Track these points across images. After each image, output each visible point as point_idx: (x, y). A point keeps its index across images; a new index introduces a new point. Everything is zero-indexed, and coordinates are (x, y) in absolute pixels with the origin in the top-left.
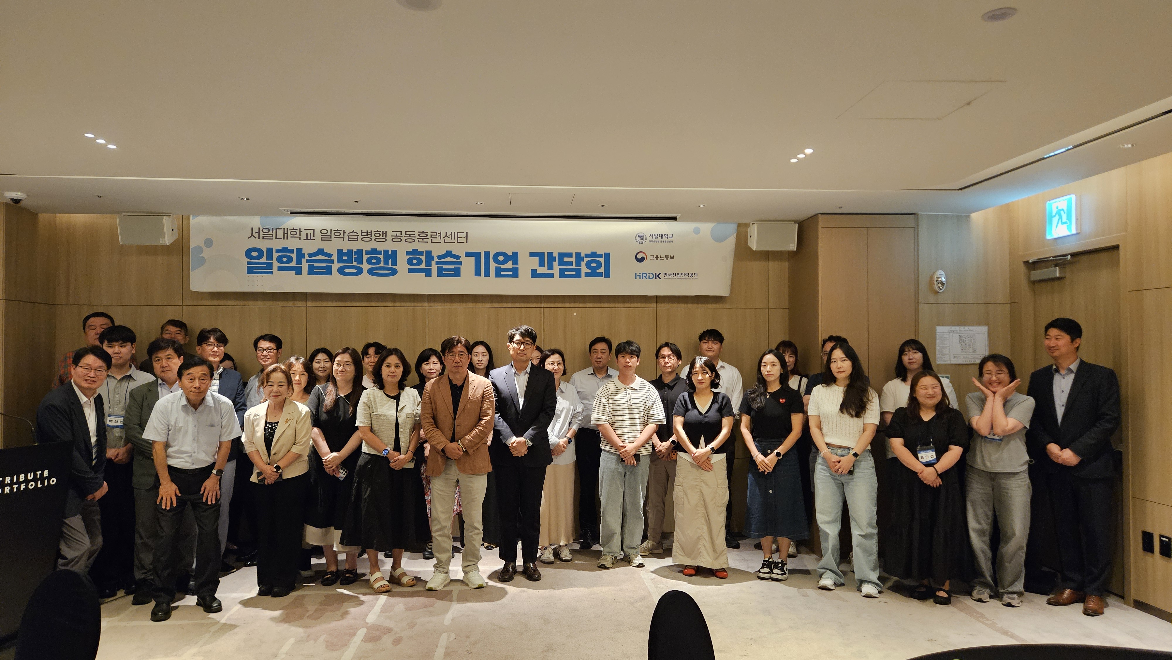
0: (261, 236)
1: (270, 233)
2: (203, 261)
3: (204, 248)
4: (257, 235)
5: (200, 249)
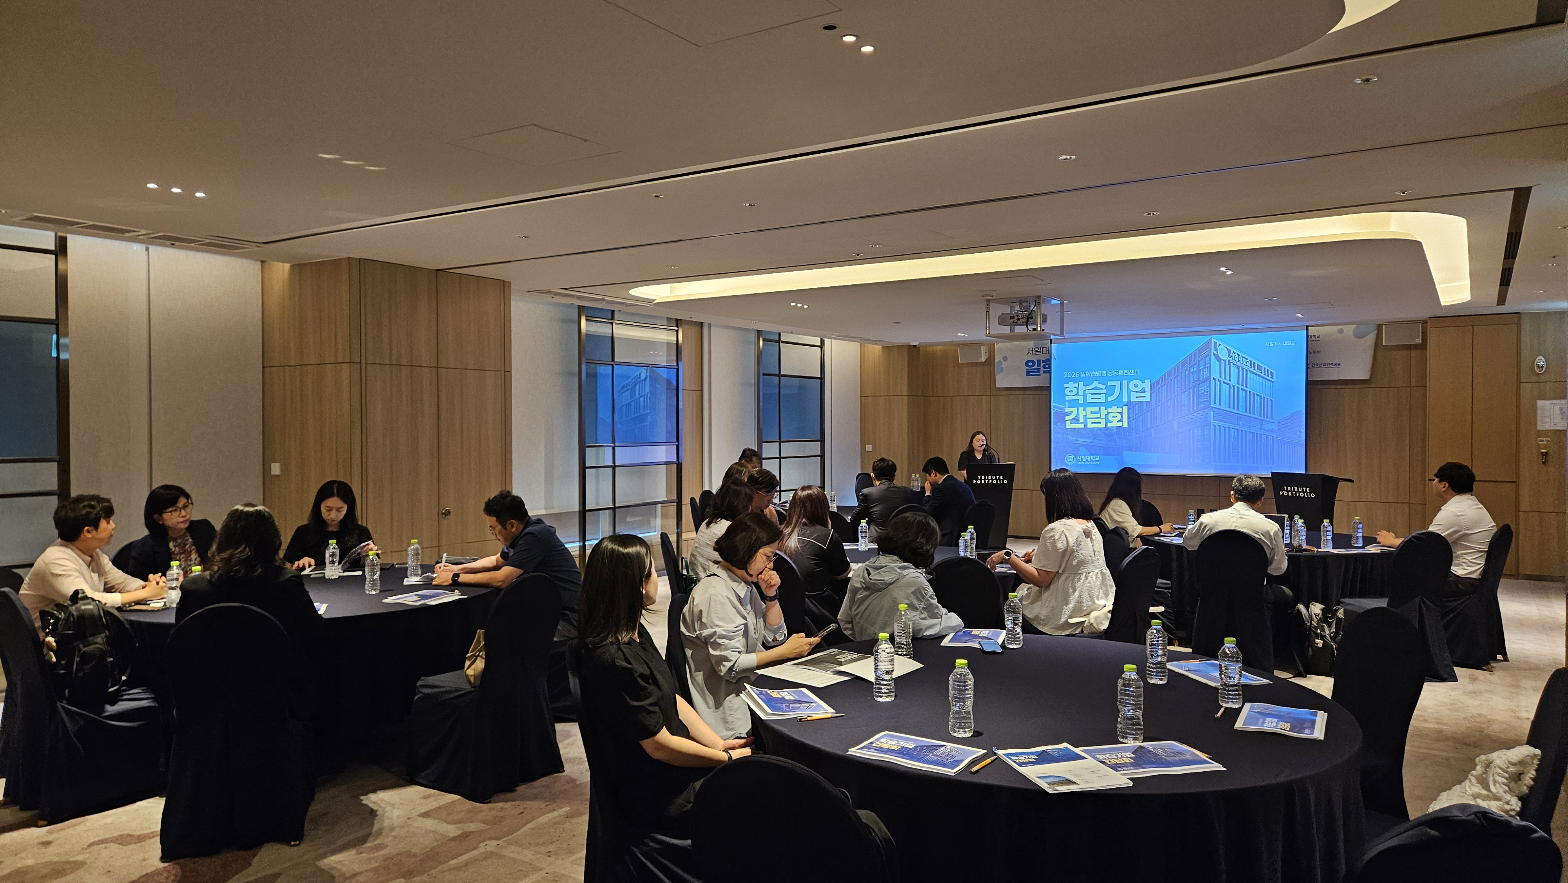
0: (1034, 353)
1: (1039, 350)
2: (1002, 369)
3: (1002, 360)
4: (1031, 352)
5: (1000, 362)
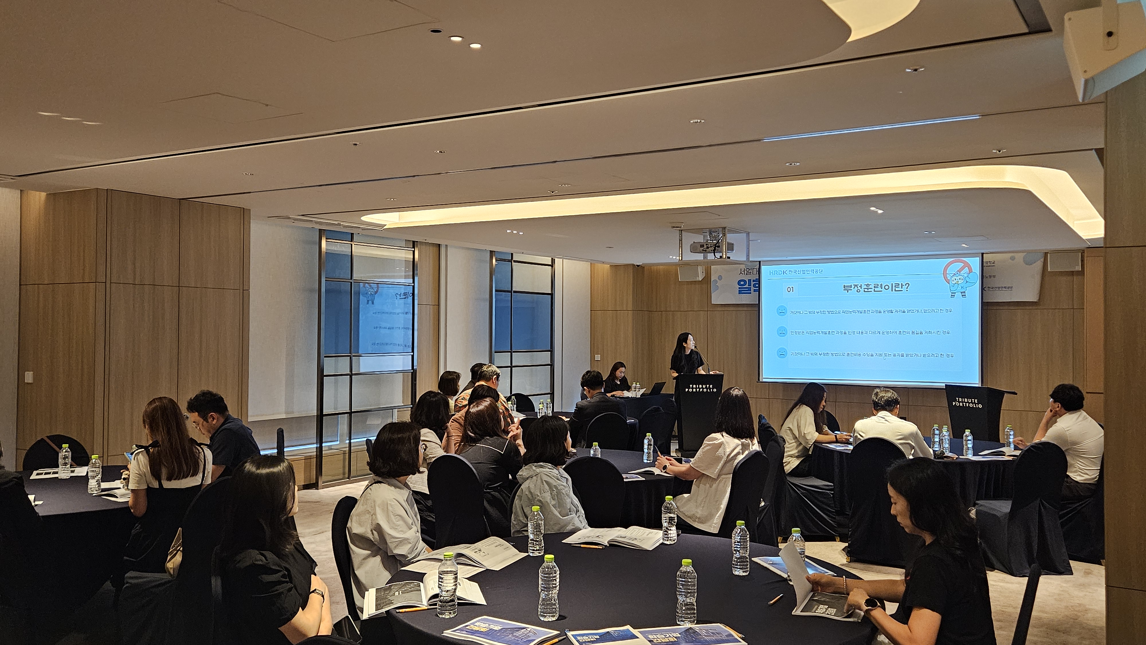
0: (745, 273)
1: (750, 271)
2: (717, 288)
3: (718, 280)
4: (743, 273)
5: (716, 281)
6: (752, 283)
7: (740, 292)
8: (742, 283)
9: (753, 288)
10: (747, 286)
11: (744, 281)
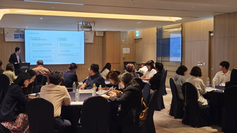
1: (18, 31)
2: (7, 36)
3: (7, 34)
4: (16, 32)
6: (19, 35)
7: (15, 38)
8: (16, 35)
9: (19, 37)
10: (17, 36)
11: (17, 35)
